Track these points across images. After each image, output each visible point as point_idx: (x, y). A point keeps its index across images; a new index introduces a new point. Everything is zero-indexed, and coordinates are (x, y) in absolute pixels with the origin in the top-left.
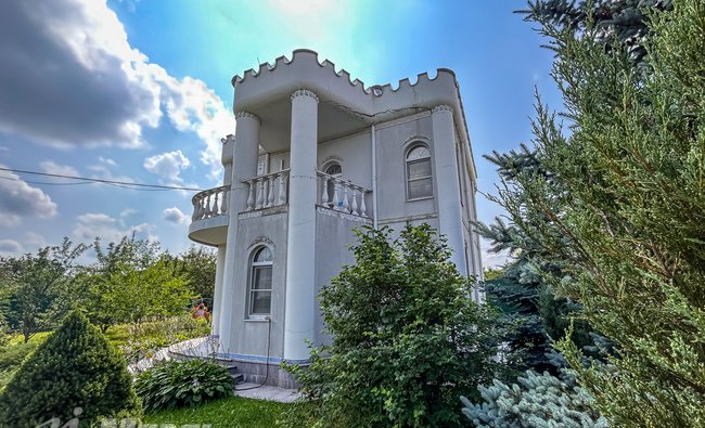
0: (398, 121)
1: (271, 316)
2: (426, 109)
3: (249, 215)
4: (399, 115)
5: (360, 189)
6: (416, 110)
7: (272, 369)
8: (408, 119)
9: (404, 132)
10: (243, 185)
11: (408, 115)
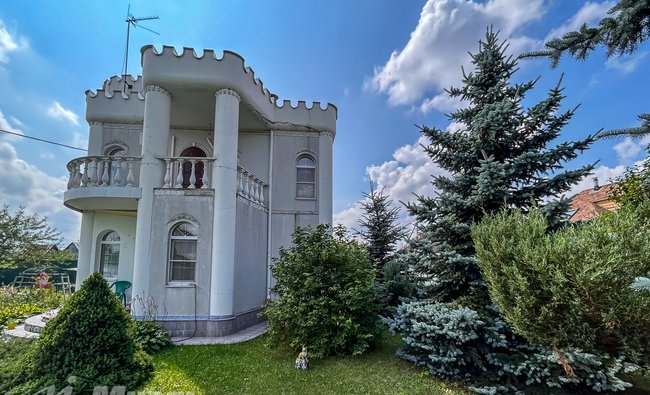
0: (294, 134)
1: (196, 283)
2: (315, 131)
3: (168, 192)
4: (295, 129)
5: (261, 183)
6: (309, 129)
7: (200, 324)
8: (300, 134)
9: (297, 144)
10: (157, 162)
11: (302, 131)
